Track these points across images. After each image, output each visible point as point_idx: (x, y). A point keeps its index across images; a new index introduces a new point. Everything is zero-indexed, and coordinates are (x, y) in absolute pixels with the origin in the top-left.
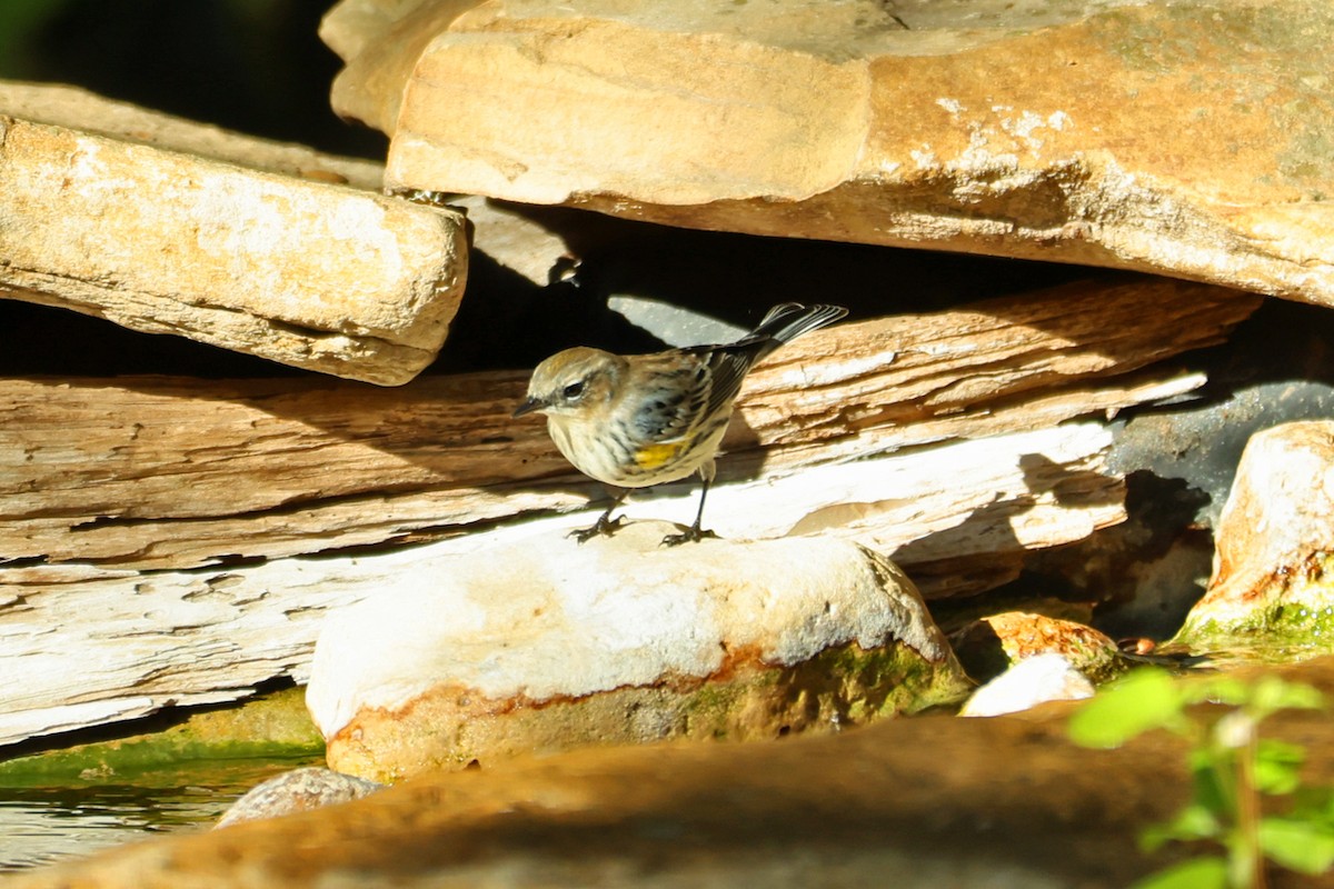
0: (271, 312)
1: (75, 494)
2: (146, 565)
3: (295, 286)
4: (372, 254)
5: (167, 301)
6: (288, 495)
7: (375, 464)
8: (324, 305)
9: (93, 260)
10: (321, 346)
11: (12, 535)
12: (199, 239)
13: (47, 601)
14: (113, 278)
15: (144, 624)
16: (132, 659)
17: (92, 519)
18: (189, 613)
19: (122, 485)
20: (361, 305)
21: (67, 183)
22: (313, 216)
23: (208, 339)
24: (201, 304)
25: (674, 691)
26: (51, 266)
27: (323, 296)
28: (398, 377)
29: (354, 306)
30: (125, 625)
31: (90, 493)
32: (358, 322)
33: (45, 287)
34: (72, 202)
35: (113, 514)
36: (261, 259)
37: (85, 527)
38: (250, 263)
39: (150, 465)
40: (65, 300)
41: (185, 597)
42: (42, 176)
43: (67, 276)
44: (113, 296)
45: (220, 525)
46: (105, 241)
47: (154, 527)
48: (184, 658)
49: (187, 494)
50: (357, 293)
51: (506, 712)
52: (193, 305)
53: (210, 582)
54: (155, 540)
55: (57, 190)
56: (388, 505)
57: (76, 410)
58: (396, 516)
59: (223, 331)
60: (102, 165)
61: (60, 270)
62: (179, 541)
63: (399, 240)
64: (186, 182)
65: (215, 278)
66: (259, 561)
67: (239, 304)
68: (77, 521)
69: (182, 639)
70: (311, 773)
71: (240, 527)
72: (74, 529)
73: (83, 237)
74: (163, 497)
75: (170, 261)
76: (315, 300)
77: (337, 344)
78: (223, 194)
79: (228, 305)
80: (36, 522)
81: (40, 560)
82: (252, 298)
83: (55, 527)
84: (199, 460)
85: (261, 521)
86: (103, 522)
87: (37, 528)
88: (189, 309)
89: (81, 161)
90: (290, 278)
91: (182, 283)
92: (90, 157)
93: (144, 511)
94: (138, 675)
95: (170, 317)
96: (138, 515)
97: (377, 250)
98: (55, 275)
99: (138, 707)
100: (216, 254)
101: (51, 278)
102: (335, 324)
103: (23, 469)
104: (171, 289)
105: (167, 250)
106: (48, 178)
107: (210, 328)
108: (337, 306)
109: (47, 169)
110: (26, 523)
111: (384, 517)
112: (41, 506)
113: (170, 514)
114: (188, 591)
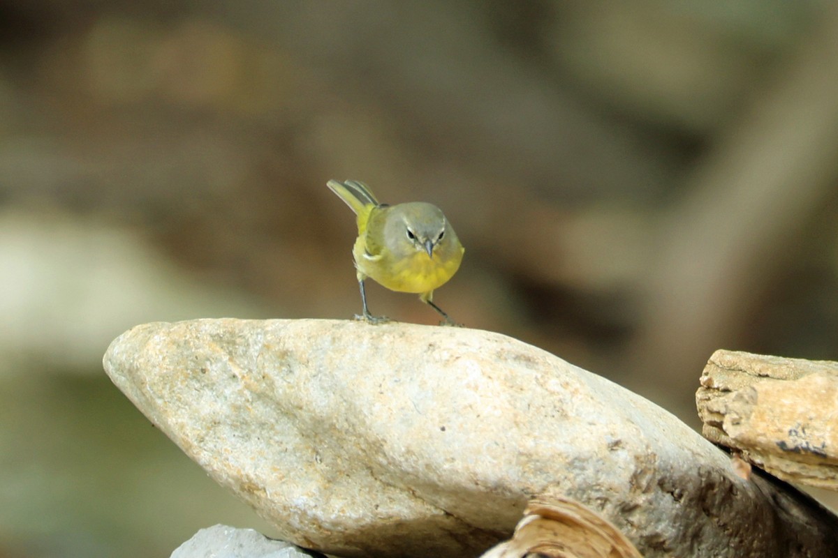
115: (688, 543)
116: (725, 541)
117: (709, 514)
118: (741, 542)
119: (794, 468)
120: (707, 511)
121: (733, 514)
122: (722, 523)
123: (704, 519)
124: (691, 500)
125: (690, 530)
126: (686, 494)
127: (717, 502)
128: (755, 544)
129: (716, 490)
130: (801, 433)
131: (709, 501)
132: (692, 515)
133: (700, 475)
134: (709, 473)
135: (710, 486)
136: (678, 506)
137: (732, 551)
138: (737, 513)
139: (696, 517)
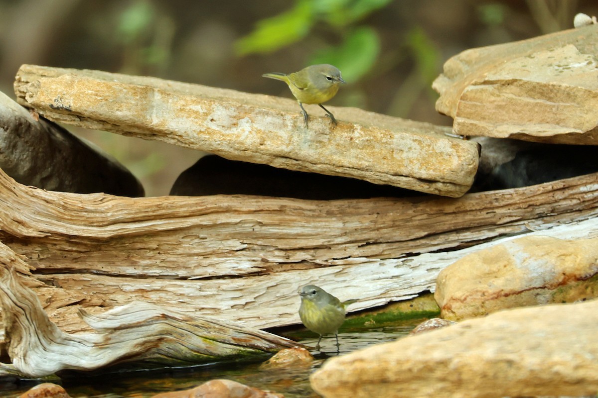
0: (417, 176)
1: (360, 236)
2: (382, 257)
3: (425, 168)
4: (449, 156)
5: (385, 174)
6: (426, 233)
7: (453, 222)
8: (434, 173)
9: (360, 163)
10: (434, 186)
11: (339, 250)
12: (394, 155)
13: (353, 269)
14: (367, 168)
15: (382, 276)
16: (379, 287)
17: (365, 243)
18: (397, 272)
19: (374, 232)
20: (446, 172)
21: (352, 139)
22: (429, 146)
23: (398, 186)
24: (396, 175)
25: (549, 289)
26: (348, 165)
27: (434, 170)
28: (458, 194)
29: (444, 173)
30: (376, 276)
31: (364, 235)
32: (445, 178)
33: (346, 172)
34: (353, 144)
35: (371, 241)
36: (414, 160)
37: (363, 246)
38: (410, 161)
39: (382, 226)
40: (353, 175)
41: (395, 267)
42: (344, 137)
43: (353, 168)
44: (367, 174)
45: (405, 243)
46: (364, 156)
47: (384, 245)
48: (396, 286)
49: (394, 234)
50: (444, 169)
51: (496, 298)
52: (393, 175)
53: (402, 261)
54: (385, 249)
55: (349, 141)
56: (458, 235)
57: (359, 210)
58: (460, 238)
59: (403, 183)
60: (362, 133)
61: (351, 166)
62: (392, 249)
63: (456, 152)
64: (389, 137)
65: (399, 167)
66: (418, 254)
67: (407, 174)
68: (360, 244)
69: (395, 280)
70: (435, 320)
71: (411, 244)
72: (359, 247)
73: (357, 155)
74: (386, 235)
75: (385, 161)
76: (431, 172)
77: (440, 185)
78: (401, 140)
79: (404, 175)
80: (347, 245)
81: (349, 257)
82: (411, 172)
83: (353, 247)
84: (397, 223)
85: (418, 241)
86: (368, 244)
87: (348, 247)
88: (391, 177)
89: (356, 132)
90: (423, 165)
91: (389, 168)
92: (359, 130)
93: (381, 240)
94: (382, 291)
95: (386, 179)
96: (378, 241)
97: (450, 155)
98: (349, 168)
99: (382, 302)
100: (400, 159)
101: (348, 169)
102: (438, 179)
103: (342, 229)
104: (386, 170)
105: (384, 158)
106: (346, 137)
107: (399, 182)
108: (438, 173)
109: (345, 134)
110: (344, 246)
111: (457, 238)
112: (349, 240)
113: (389, 241)
114: (396, 265)
115: (11, 150)
116: (27, 148)
117: (20, 137)
118: (34, 149)
119: (57, 116)
120: (19, 135)
121: (30, 137)
122: (26, 141)
123: (18, 139)
124: (12, 131)
125: (12, 144)
126: (9, 128)
127: (23, 132)
128: (41, 150)
129: (23, 126)
130: (60, 101)
131: (20, 131)
132: (12, 137)
133: (16, 119)
134: (20, 119)
135: (20, 124)
136: (6, 133)
137: (30, 153)
138: (33, 136)
139: (14, 138)
